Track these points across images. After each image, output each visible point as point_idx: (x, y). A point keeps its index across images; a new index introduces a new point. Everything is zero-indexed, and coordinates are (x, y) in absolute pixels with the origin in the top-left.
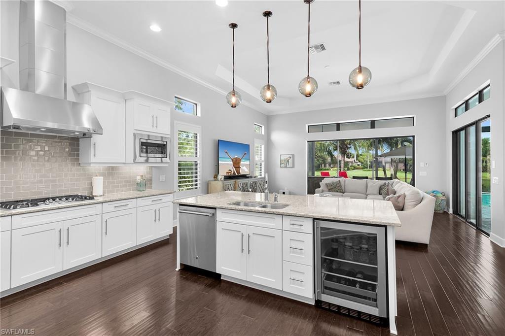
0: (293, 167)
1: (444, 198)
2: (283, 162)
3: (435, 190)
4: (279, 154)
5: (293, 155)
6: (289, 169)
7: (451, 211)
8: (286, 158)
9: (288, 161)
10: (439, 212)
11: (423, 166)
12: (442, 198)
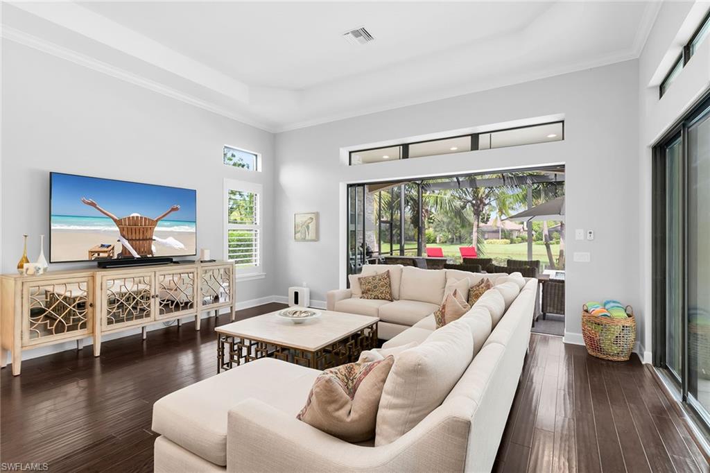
0: (317, 239)
1: (629, 322)
2: (300, 228)
3: (609, 298)
4: (295, 212)
5: (317, 214)
6: (309, 243)
7: (647, 358)
8: (305, 219)
9: (308, 227)
10: (616, 358)
11: (582, 238)
12: (623, 323)
